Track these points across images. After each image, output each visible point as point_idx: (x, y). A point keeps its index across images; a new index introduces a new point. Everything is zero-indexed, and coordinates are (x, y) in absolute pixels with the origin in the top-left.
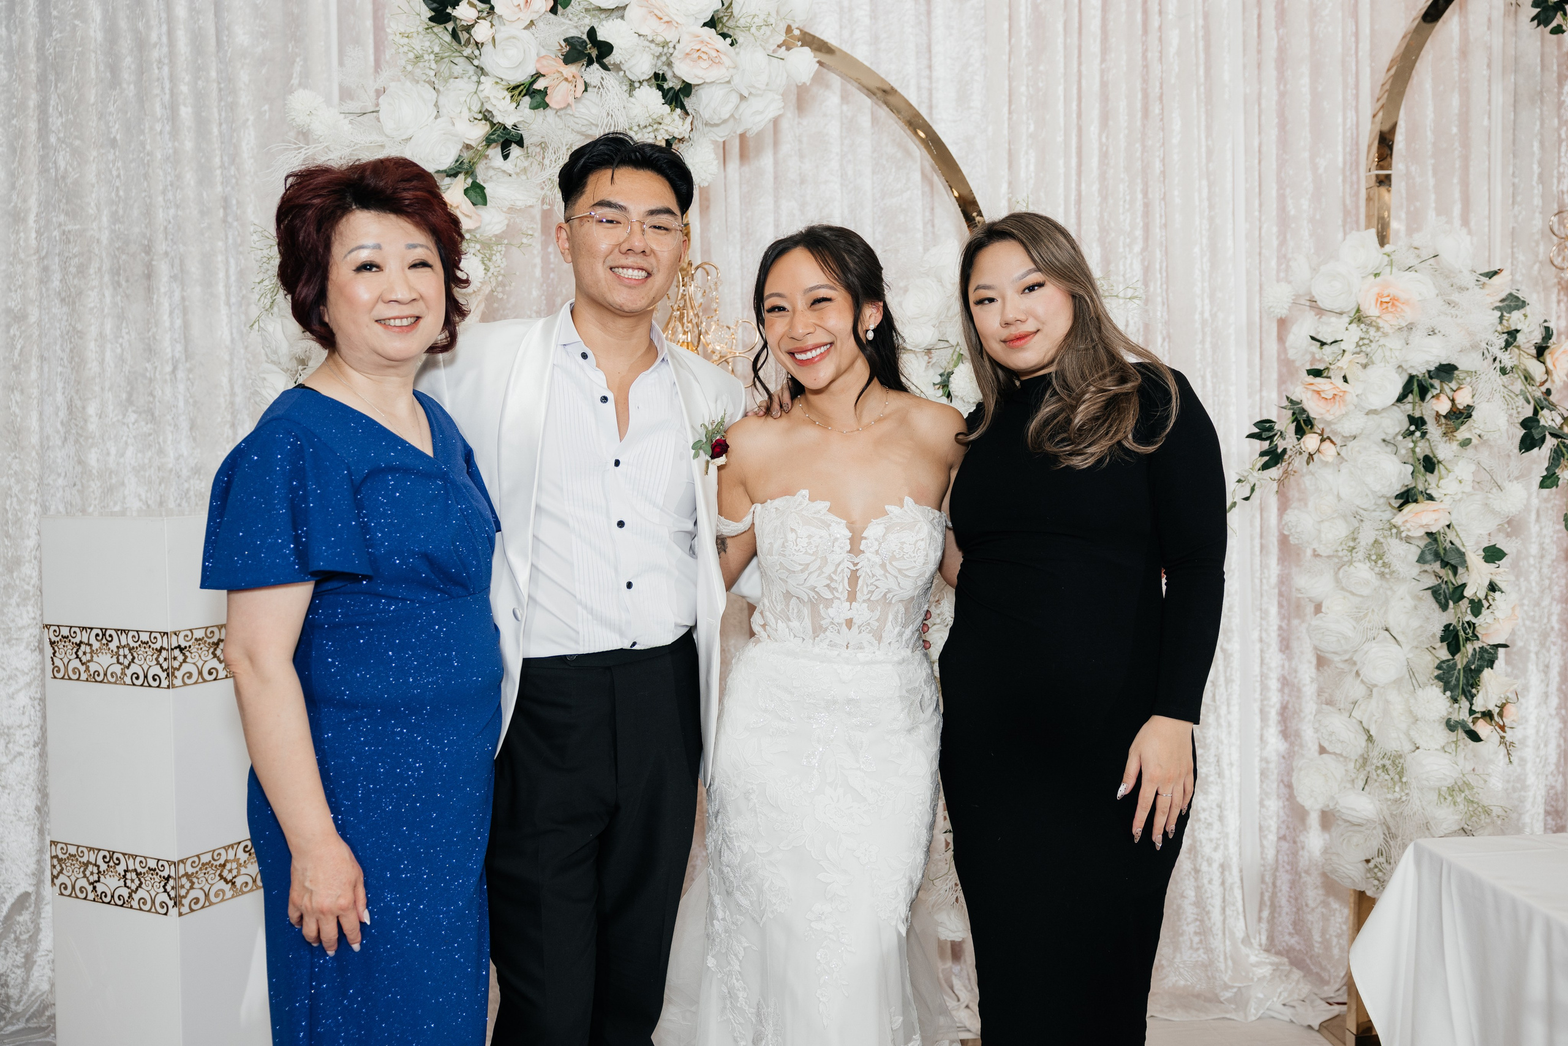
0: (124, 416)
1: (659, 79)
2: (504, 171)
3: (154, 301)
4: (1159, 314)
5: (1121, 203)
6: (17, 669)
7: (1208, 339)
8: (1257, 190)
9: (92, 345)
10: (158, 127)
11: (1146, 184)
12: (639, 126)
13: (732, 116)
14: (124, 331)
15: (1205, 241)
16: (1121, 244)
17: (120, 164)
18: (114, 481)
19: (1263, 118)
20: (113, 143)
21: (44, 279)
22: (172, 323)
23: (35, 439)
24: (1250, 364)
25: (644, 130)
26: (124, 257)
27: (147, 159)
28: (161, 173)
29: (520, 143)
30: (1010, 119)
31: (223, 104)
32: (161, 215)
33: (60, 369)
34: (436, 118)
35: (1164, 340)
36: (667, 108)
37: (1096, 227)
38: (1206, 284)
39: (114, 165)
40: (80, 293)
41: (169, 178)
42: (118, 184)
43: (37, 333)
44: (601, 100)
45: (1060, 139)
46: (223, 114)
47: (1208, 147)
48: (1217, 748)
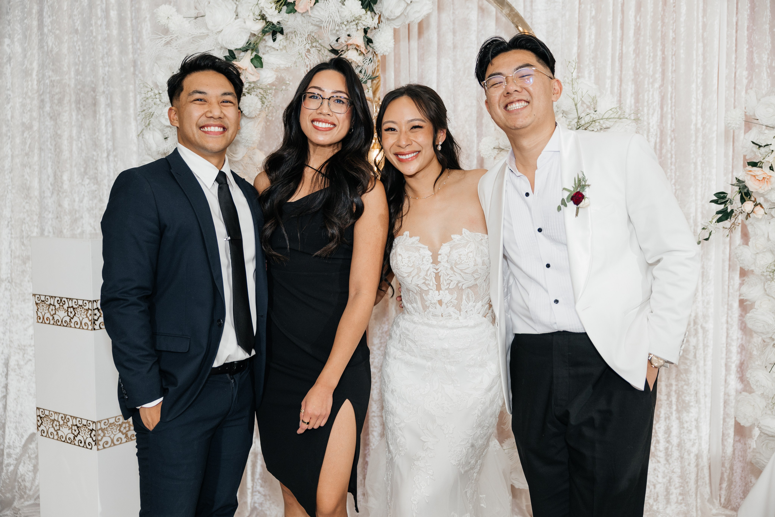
0: (83, 180)
2: (274, 48)
3: (97, 118)
4: (669, 125)
5: (647, 58)
6: (28, 315)
7: (700, 140)
8: (734, 48)
9: (65, 142)
10: (99, 22)
11: (663, 46)
12: (347, 21)
13: (402, 14)
14: (82, 134)
15: (699, 80)
16: (646, 83)
17: (80, 43)
18: (77, 215)
19: (739, 4)
20: (76, 31)
21: (41, 107)
22: (107, 130)
23: (36, 193)
24: (726, 155)
25: (351, 24)
26: (82, 94)
27: (94, 40)
28: (101, 48)
29: (282, 32)
30: (579, 8)
31: (133, 8)
32: (101, 71)
33: (50, 155)
34: (236, 19)
35: (672, 140)
37: (631, 73)
38: (699, 107)
39: (77, 44)
40: (59, 114)
41: (105, 50)
42: (79, 54)
43: (37, 136)
45: (610, 19)
46: (134, 14)
47: (704, 22)
48: (696, 386)
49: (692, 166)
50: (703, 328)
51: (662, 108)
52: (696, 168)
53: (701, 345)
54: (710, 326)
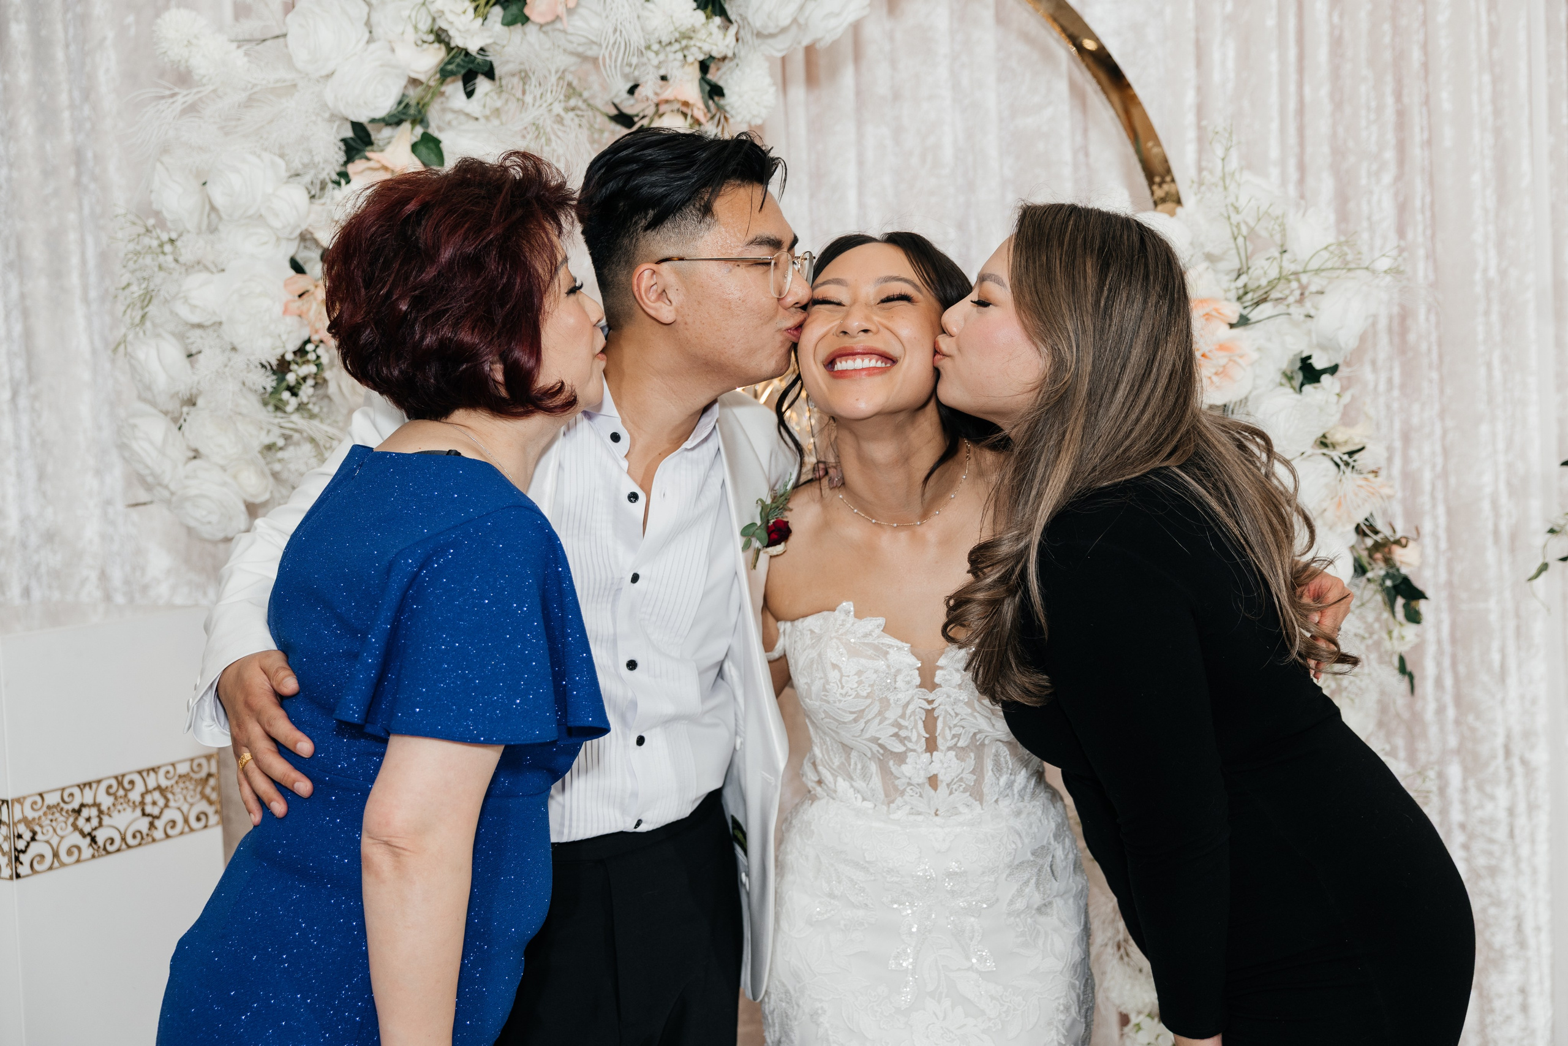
2: (467, 115)
4: (1421, 273)
5: (1363, 112)
7: (1495, 308)
11: (1399, 82)
12: (660, 42)
13: (795, 21)
15: (1488, 164)
16: (1363, 173)
25: (668, 49)
29: (490, 74)
31: (69, 16)
34: (368, 42)
35: (1429, 311)
36: (700, 15)
37: (1326, 149)
38: (1491, 228)
44: (605, 9)
45: (1271, 22)
46: (71, 31)
47: (1490, 24)
48: (1518, 907)
49: (1483, 371)
50: (1524, 762)
51: (1401, 232)
52: (1490, 376)
53: (1522, 807)
54: (1540, 757)
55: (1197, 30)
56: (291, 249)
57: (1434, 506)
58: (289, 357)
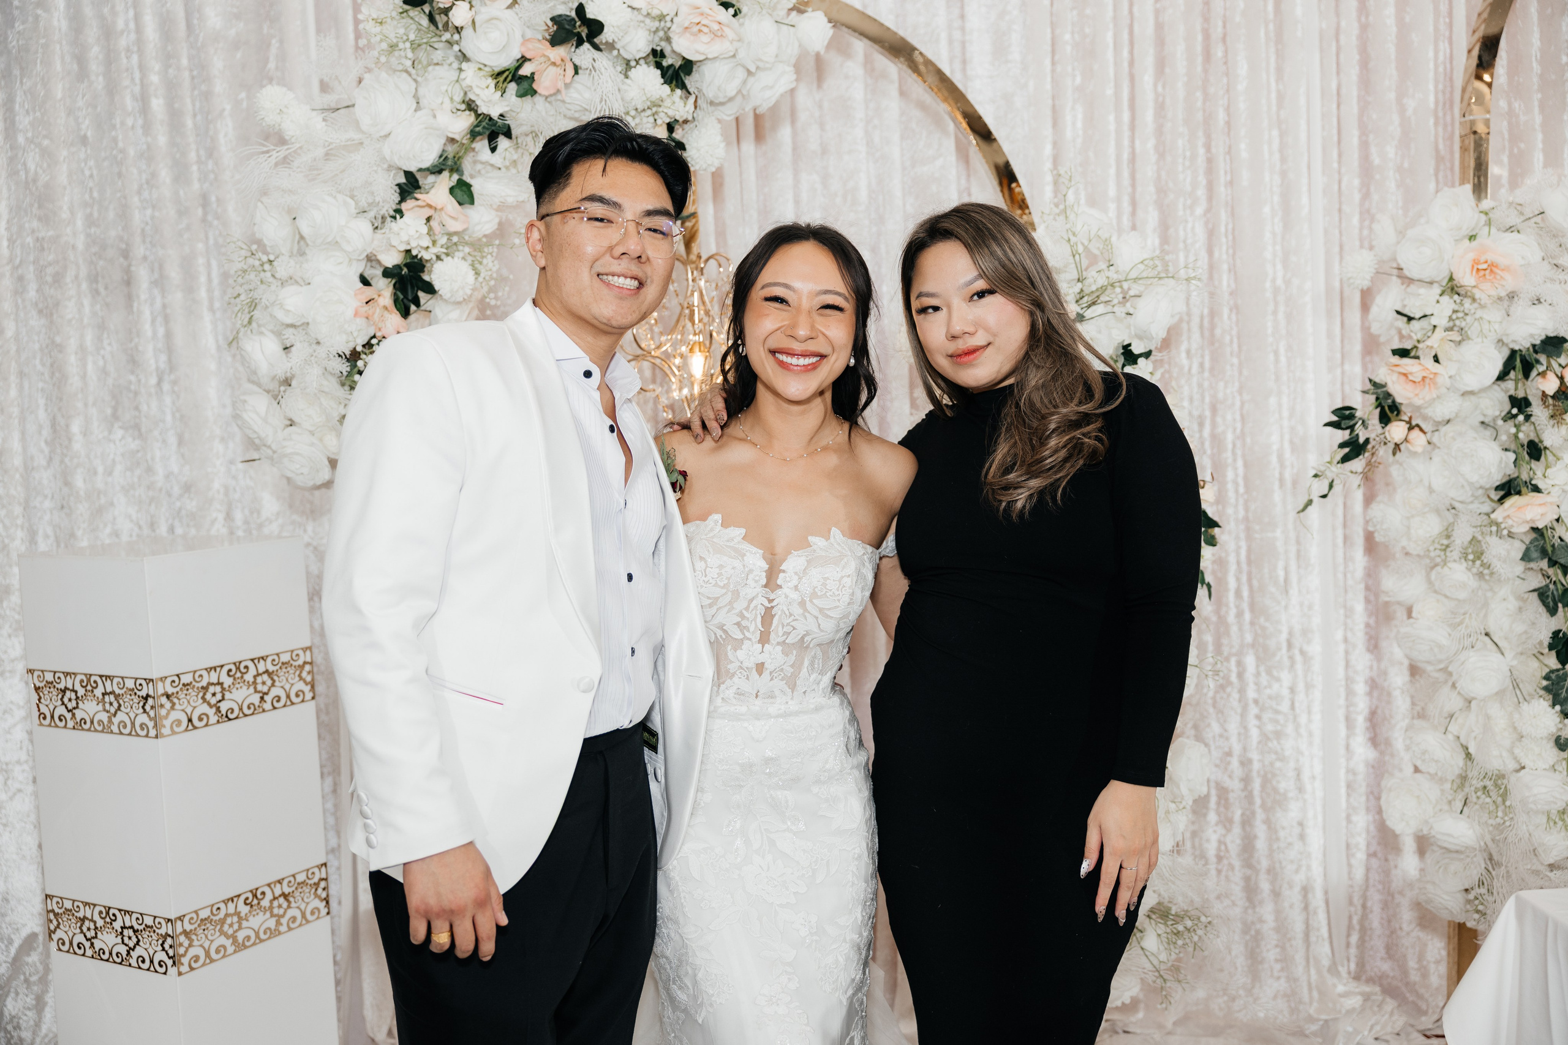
0: (110, 432)
1: (657, 55)
2: (492, 165)
3: (135, 309)
4: (1225, 283)
5: (1180, 160)
6: (12, 702)
7: (1282, 309)
8: (1335, 138)
9: (73, 359)
10: (130, 122)
11: (1208, 137)
12: (636, 109)
13: (739, 92)
14: (106, 342)
15: (1276, 199)
16: (1180, 206)
17: (91, 163)
18: (103, 501)
19: (1342, 56)
20: (84, 140)
21: (19, 290)
22: (155, 333)
23: (17, 461)
24: (1330, 335)
25: (643, 114)
26: (101, 263)
27: (120, 156)
28: (135, 171)
29: (508, 134)
30: (1053, 71)
31: (196, 92)
32: (137, 217)
33: (41, 385)
34: (416, 111)
35: (1231, 310)
36: (667, 88)
37: (1152, 189)
38: (1278, 248)
39: (86, 164)
40: (57, 304)
41: (144, 176)
42: (91, 184)
43: (14, 348)
44: (593, 84)
45: (1110, 92)
46: (198, 104)
47: (1278, 92)
48: (1298, 761)
49: (1271, 357)
50: (1302, 652)
51: (1210, 252)
52: (1277, 361)
53: (1301, 686)
54: (1315, 648)
55: (1053, 98)
56: (359, 268)
57: (1235, 460)
58: (359, 349)
